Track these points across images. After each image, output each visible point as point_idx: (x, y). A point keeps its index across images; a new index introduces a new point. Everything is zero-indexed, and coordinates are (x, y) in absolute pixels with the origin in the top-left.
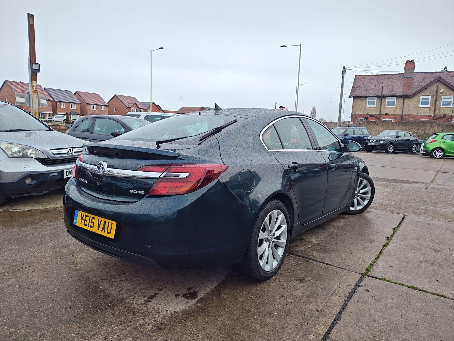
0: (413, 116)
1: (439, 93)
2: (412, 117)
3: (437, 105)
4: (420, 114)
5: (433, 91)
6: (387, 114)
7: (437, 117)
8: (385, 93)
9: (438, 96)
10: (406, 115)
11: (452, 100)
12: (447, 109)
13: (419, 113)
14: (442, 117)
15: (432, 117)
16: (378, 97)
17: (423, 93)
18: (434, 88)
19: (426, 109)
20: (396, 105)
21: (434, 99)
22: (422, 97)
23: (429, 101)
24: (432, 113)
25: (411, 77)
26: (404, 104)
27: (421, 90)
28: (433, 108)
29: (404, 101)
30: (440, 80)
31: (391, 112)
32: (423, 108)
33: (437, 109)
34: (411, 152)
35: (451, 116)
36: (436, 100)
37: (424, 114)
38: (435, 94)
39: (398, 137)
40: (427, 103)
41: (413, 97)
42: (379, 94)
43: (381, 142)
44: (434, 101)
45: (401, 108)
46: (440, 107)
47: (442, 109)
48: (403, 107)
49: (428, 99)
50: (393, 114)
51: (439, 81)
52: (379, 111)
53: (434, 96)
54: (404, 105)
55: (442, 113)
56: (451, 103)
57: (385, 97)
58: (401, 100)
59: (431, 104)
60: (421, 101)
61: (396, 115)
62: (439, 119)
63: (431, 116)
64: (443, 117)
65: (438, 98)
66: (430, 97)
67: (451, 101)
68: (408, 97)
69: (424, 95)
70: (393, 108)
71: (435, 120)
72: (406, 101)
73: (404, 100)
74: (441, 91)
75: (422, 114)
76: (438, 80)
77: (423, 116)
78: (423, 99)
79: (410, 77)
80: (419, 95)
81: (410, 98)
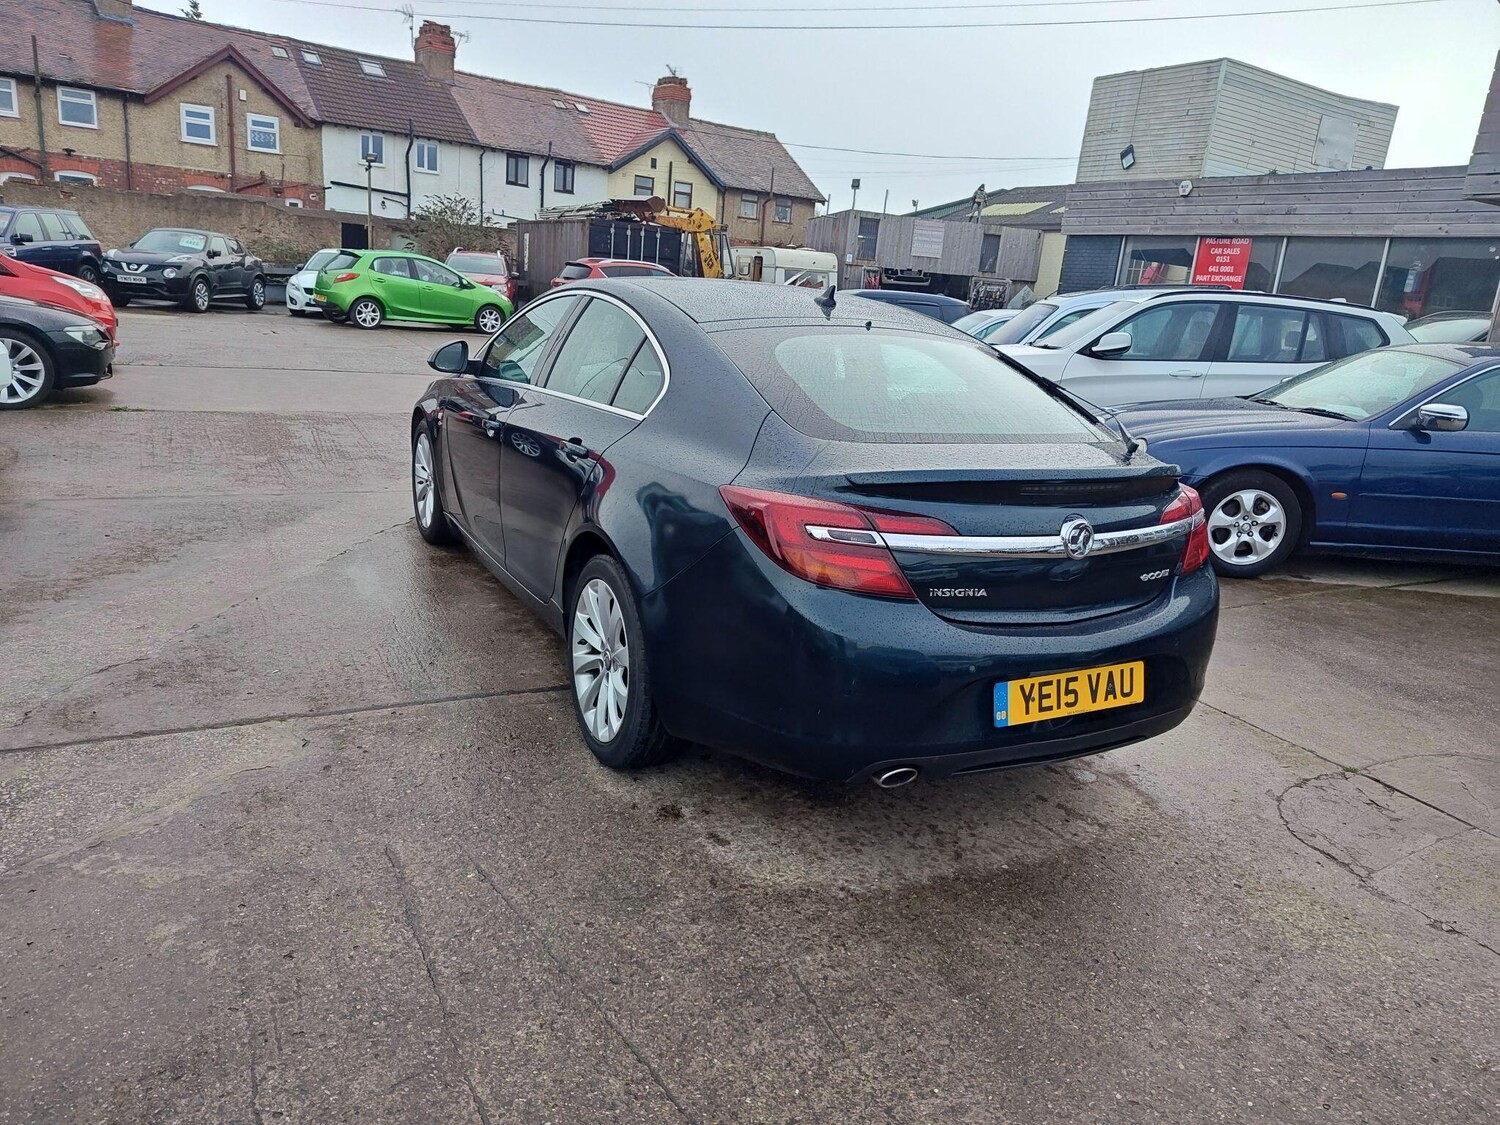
0: (168, 172)
1: (236, 104)
2: (166, 176)
3: (238, 144)
4: (189, 167)
5: (217, 92)
6: (69, 152)
7: (242, 184)
8: (48, 66)
9: (236, 111)
10: (141, 166)
11: (276, 129)
12: (268, 160)
13: (186, 164)
14: (255, 186)
15: (228, 182)
16: (23, 79)
17: (186, 92)
18: (217, 79)
19: (204, 150)
20: (99, 123)
21: (225, 119)
22: (185, 107)
23: (211, 123)
24: (224, 169)
25: (124, 20)
26: (126, 121)
27: (181, 81)
28: (225, 151)
29: (125, 114)
30: (234, 56)
31: (86, 148)
32: (196, 148)
33: (239, 154)
34: (251, 307)
35: (281, 182)
36: (231, 125)
37: (202, 169)
38: (224, 103)
39: (213, 254)
40: (203, 131)
41: (157, 100)
42: (26, 66)
43: (170, 274)
44: (226, 127)
45: (121, 136)
46: (247, 151)
47: (252, 158)
48: (127, 135)
49: (206, 116)
50: (93, 156)
51: (231, 60)
52: (34, 136)
53: (224, 110)
54: (130, 127)
55: (254, 171)
56: (275, 140)
57: (51, 83)
58: (116, 107)
59: (217, 136)
60: (185, 120)
61: (106, 160)
62: (249, 190)
63: (223, 176)
64: (259, 184)
65: (236, 120)
66: (210, 110)
67: (274, 135)
68: (140, 99)
69: (189, 100)
70: (88, 134)
71: (238, 191)
72: (134, 111)
73: (125, 107)
74: (243, 95)
75: (197, 169)
76: (225, 55)
77: (199, 174)
78: (189, 114)
79: (121, 20)
80: (176, 98)
81: (146, 104)
